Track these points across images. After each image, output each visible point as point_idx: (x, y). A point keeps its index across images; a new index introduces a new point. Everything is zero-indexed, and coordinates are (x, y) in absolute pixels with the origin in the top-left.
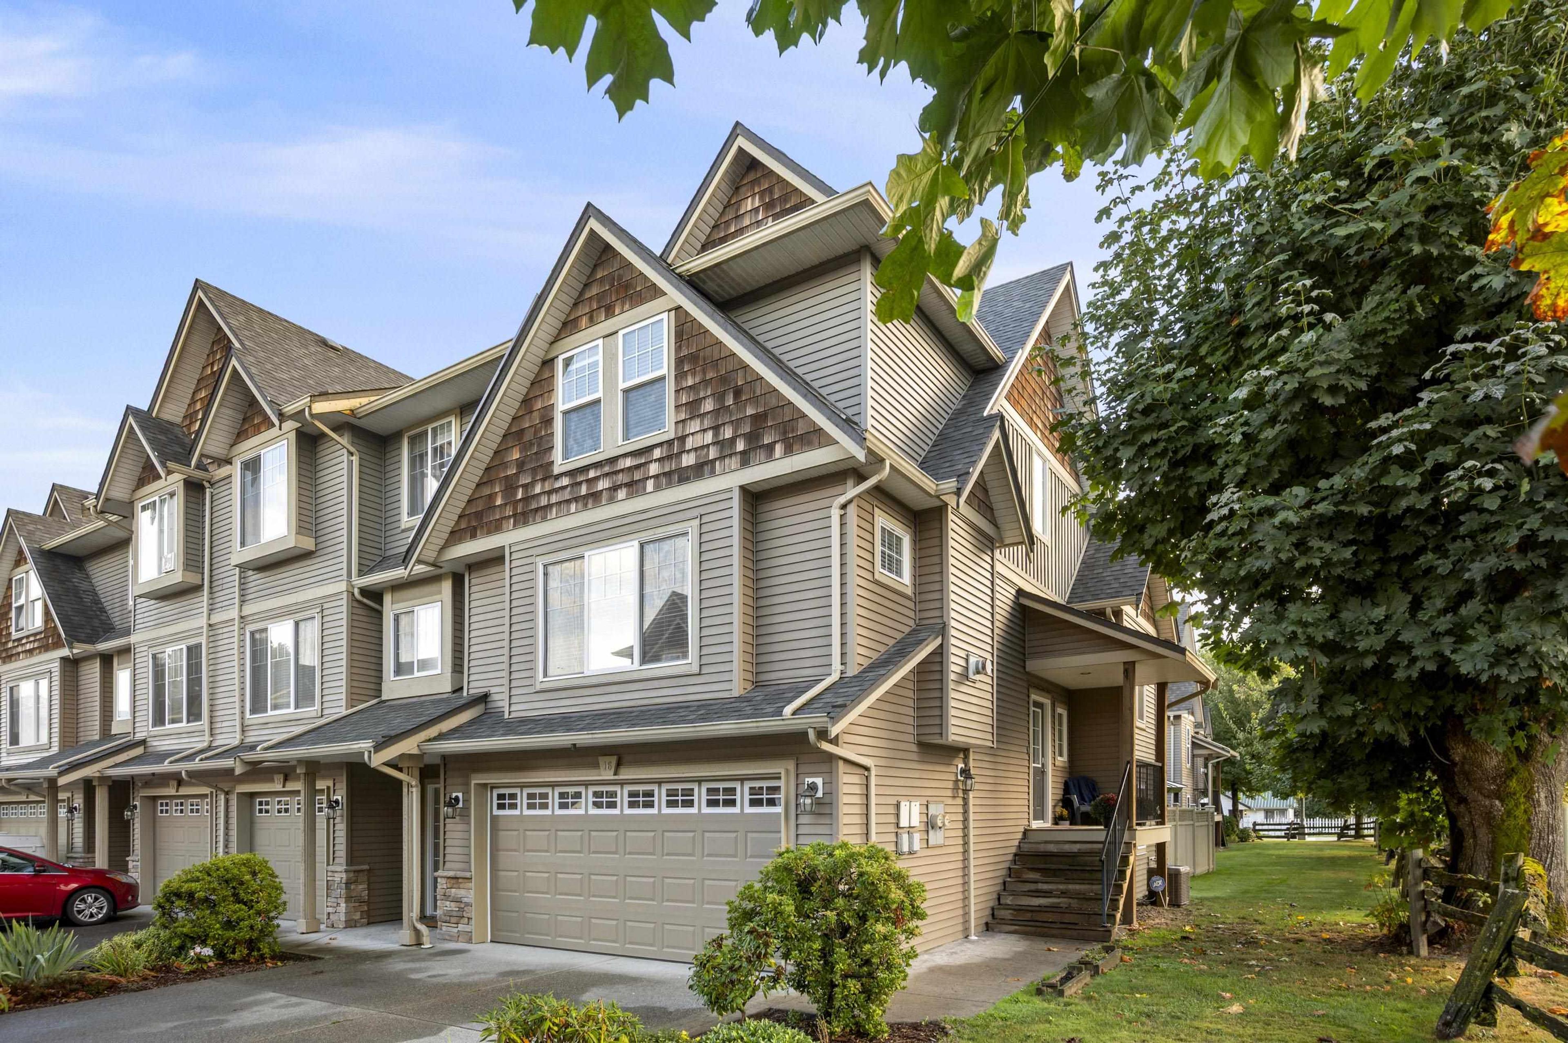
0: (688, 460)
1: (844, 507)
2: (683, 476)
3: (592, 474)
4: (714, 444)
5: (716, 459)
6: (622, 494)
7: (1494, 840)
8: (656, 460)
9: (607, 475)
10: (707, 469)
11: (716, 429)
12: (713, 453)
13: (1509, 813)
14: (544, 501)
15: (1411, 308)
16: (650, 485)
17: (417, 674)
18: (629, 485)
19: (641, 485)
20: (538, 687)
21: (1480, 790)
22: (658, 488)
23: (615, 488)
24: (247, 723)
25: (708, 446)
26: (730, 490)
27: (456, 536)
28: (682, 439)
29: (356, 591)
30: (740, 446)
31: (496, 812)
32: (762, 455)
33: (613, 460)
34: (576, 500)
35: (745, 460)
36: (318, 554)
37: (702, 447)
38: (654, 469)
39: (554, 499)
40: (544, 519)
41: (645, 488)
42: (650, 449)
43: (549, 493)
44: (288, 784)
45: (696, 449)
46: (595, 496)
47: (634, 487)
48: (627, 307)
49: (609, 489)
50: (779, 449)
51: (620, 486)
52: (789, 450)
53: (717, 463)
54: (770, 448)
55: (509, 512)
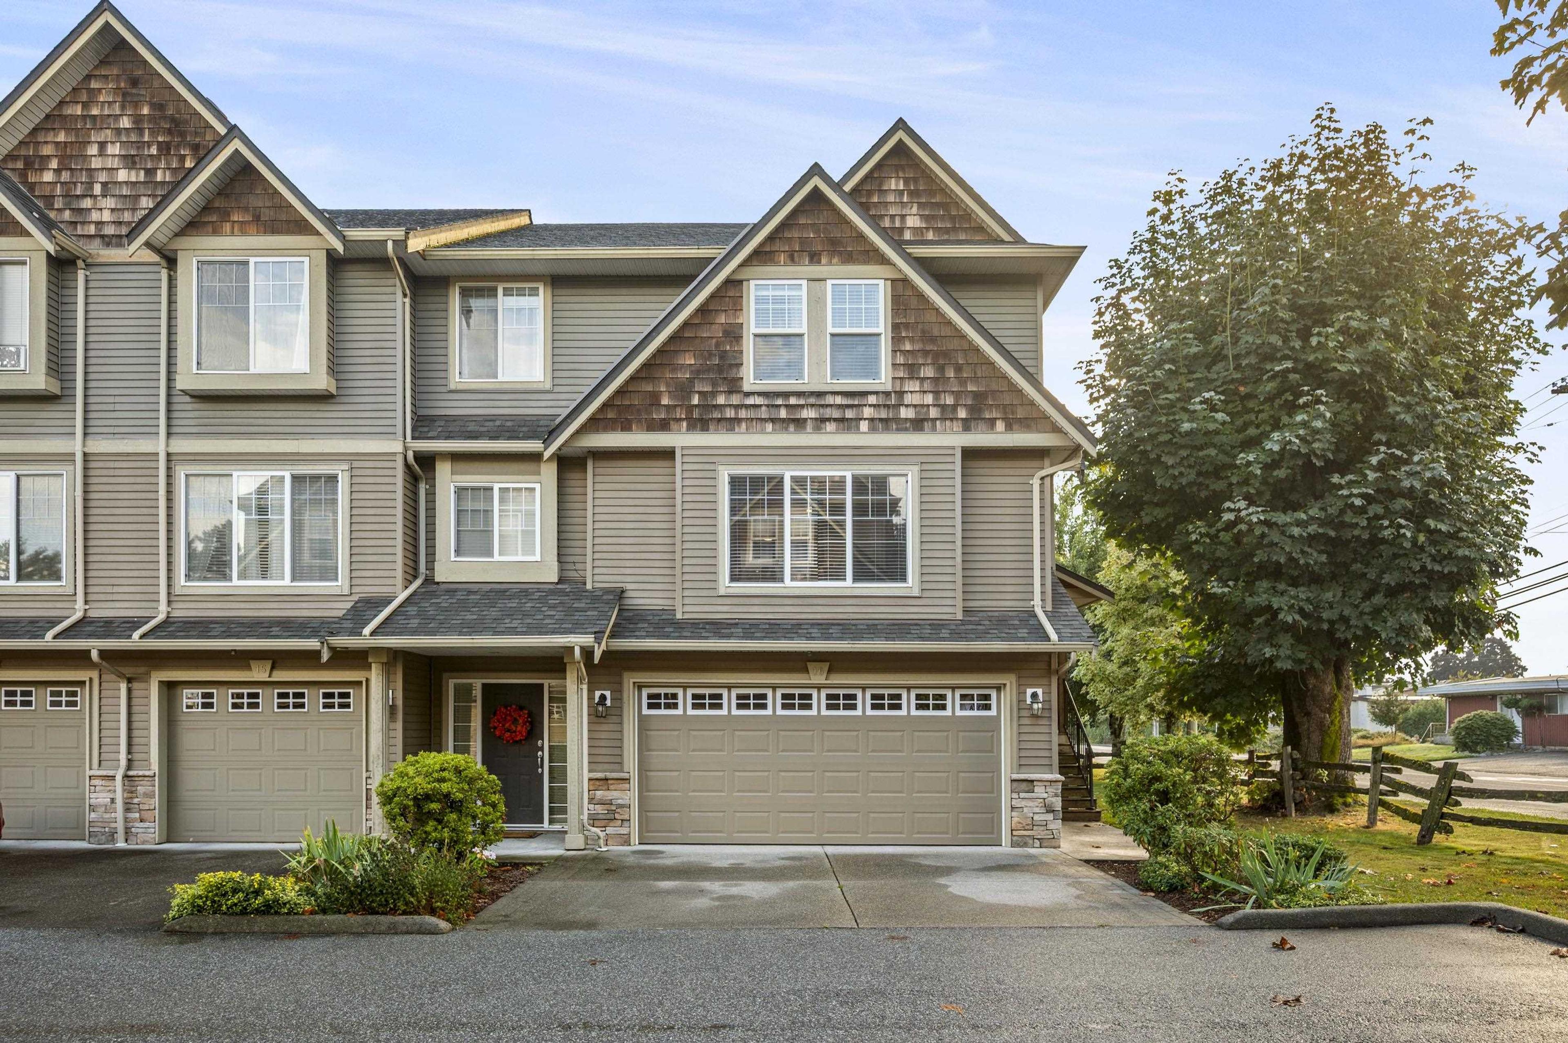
0: (905, 413)
1: (1042, 479)
2: (902, 426)
3: (793, 401)
4: (934, 405)
5: (937, 419)
6: (830, 427)
7: (1323, 740)
8: (870, 406)
9: (812, 406)
10: (927, 425)
11: (936, 393)
12: (934, 413)
13: (1332, 722)
14: (730, 413)
15: (1354, 416)
16: (864, 426)
17: (497, 557)
18: (841, 420)
19: (854, 423)
20: (722, 592)
21: (1320, 707)
22: (873, 429)
23: (823, 420)
24: (177, 590)
25: (928, 406)
26: (953, 448)
27: (594, 424)
28: (901, 394)
29: (410, 454)
30: (962, 414)
31: (645, 711)
32: (982, 425)
33: (820, 394)
34: (773, 420)
35: (967, 426)
36: (338, 400)
37: (923, 406)
38: (868, 412)
39: (743, 414)
40: (731, 430)
41: (858, 428)
42: (864, 394)
43: (737, 407)
44: (275, 673)
45: (915, 406)
46: (800, 423)
47: (846, 424)
48: (835, 260)
49: (816, 419)
50: (1000, 426)
51: (829, 420)
52: (1009, 427)
53: (938, 422)
54: (992, 422)
55: (680, 413)
